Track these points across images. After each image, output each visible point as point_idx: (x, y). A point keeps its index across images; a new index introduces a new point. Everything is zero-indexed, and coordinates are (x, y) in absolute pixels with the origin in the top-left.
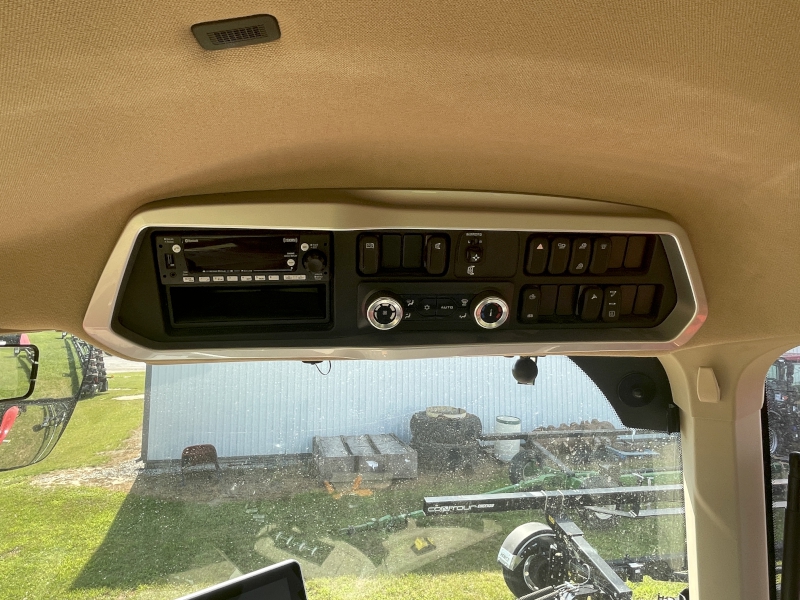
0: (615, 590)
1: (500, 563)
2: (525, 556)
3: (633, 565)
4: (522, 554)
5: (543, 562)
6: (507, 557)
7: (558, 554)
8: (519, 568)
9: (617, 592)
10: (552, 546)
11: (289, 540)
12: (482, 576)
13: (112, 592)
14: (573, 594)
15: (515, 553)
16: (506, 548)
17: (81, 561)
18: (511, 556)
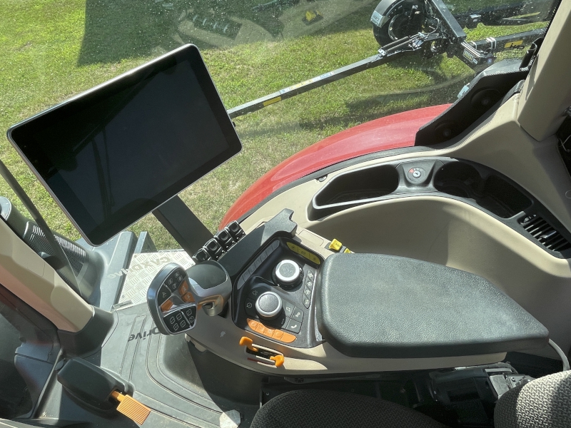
0: (454, 35)
1: (372, 23)
2: (391, 16)
3: (473, 17)
4: (390, 14)
5: (405, 19)
6: (378, 18)
7: (418, 12)
8: (386, 25)
9: (456, 37)
10: (413, 7)
11: (204, 22)
12: (358, 34)
13: (105, 66)
14: (422, 41)
15: (384, 15)
16: (378, 11)
17: (77, 46)
18: (381, 17)
